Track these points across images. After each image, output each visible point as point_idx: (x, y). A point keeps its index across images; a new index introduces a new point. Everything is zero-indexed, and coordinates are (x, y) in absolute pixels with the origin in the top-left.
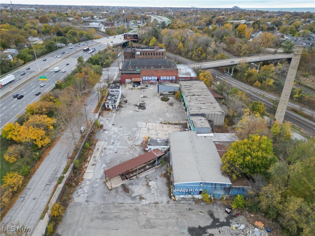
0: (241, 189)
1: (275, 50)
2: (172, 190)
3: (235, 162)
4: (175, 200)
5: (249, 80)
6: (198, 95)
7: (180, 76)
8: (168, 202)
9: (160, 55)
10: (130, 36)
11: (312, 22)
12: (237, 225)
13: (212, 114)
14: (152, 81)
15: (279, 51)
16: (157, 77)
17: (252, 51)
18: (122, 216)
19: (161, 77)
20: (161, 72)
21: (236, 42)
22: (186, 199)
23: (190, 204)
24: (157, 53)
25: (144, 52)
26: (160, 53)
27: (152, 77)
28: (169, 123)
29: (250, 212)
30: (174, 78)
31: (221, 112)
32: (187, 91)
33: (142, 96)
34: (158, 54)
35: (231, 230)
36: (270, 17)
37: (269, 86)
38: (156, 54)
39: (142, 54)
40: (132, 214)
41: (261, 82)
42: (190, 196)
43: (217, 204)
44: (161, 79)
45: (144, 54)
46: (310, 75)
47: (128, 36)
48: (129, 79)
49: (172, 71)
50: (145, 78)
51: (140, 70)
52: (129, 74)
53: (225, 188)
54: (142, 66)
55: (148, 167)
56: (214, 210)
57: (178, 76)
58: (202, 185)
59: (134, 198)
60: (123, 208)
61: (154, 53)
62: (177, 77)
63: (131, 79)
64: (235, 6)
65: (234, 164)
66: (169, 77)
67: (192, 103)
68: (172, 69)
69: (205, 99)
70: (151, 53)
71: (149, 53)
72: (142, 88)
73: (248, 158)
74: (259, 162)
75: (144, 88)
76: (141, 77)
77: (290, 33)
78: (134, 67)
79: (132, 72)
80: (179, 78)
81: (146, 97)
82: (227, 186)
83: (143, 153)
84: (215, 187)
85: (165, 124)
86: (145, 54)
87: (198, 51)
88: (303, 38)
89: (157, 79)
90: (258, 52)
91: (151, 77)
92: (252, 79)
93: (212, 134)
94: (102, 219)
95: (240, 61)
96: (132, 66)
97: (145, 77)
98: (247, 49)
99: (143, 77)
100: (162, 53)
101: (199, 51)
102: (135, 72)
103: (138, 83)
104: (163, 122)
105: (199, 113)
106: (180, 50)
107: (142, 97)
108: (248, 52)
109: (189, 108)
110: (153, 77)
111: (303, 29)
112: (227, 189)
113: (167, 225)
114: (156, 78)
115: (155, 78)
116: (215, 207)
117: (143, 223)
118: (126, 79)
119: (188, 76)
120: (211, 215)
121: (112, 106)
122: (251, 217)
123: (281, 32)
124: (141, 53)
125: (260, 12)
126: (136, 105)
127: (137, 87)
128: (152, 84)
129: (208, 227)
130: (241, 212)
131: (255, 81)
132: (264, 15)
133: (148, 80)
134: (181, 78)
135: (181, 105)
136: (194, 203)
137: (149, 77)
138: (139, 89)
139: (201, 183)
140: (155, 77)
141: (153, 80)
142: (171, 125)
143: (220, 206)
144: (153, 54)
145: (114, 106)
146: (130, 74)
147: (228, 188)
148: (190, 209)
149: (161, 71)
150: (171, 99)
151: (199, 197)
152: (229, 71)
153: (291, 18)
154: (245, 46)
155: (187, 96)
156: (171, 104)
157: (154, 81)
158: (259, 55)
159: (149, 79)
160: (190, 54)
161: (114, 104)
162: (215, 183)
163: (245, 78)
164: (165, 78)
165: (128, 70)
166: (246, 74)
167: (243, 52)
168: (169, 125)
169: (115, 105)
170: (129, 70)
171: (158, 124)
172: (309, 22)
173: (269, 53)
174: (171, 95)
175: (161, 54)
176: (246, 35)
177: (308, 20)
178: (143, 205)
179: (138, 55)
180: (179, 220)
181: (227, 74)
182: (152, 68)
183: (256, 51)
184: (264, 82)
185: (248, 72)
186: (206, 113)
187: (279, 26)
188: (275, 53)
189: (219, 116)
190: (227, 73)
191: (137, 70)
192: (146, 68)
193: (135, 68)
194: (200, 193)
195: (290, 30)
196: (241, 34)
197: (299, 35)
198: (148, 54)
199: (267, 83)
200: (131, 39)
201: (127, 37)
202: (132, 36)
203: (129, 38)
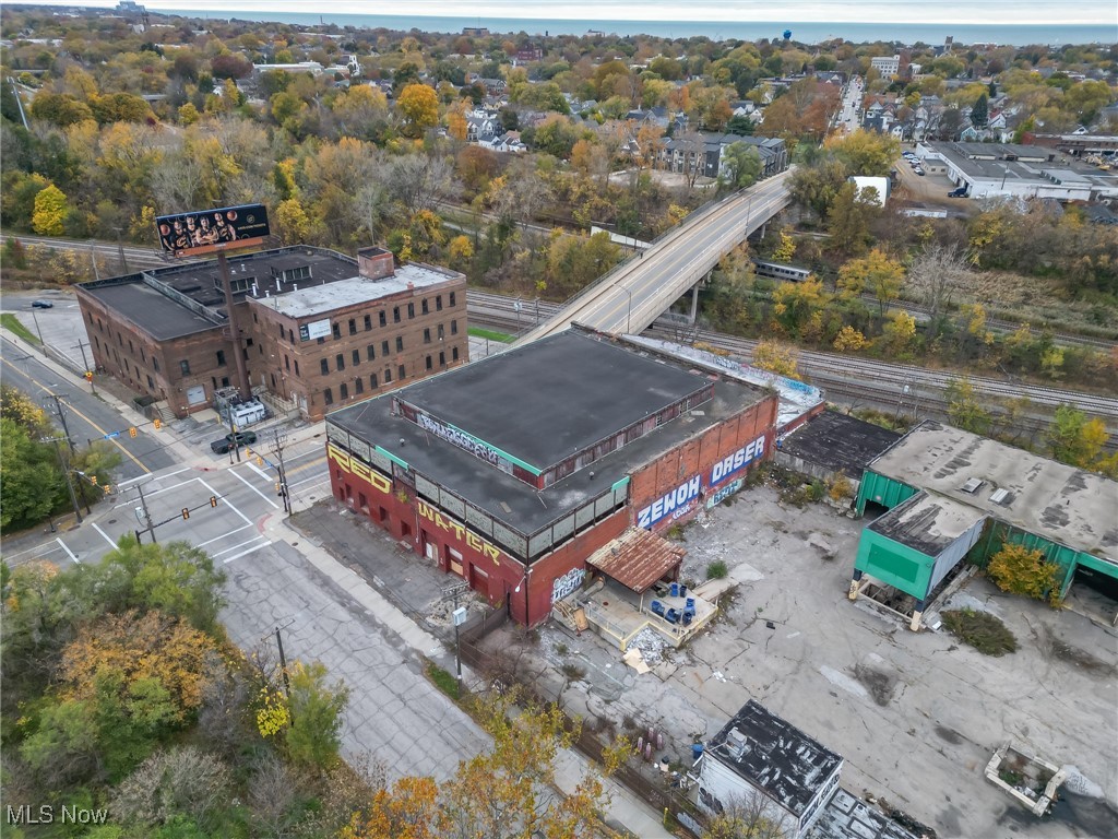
9: (439, 306)
10: (213, 223)
16: (698, 478)
19: (716, 468)
20: (718, 440)
24: (425, 304)
26: (439, 299)
27: (681, 488)
30: (761, 444)
34: (432, 305)
38: (418, 309)
39: (344, 328)
44: (714, 479)
45: (353, 329)
47: (198, 224)
48: (572, 571)
49: (755, 413)
50: (650, 514)
51: (626, 479)
54: (602, 445)
57: (775, 429)
62: (770, 434)
63: (584, 565)
66: (742, 452)
68: (756, 401)
71: (382, 315)
76: (632, 518)
78: (564, 468)
79: (587, 515)
80: (776, 434)
86: (360, 325)
89: (697, 492)
91: (674, 492)
92: (817, 321)
97: (648, 510)
99: (641, 515)
100: (452, 296)
102: (602, 506)
110: (684, 488)
114: (695, 486)
115: (691, 488)
118: (557, 582)
124: (335, 327)
131: (837, 331)
133: (662, 520)
134: (780, 431)
140: (692, 481)
141: (680, 505)
146: (579, 530)
149: (716, 435)
159: (665, 512)
164: (728, 464)
165: (566, 516)
170: (573, 510)
175: (446, 301)
176: (451, 126)
179: (321, 340)
192: (620, 443)
196: (425, 123)
200: (222, 240)
201: (187, 234)
202: (227, 221)
203: (209, 237)
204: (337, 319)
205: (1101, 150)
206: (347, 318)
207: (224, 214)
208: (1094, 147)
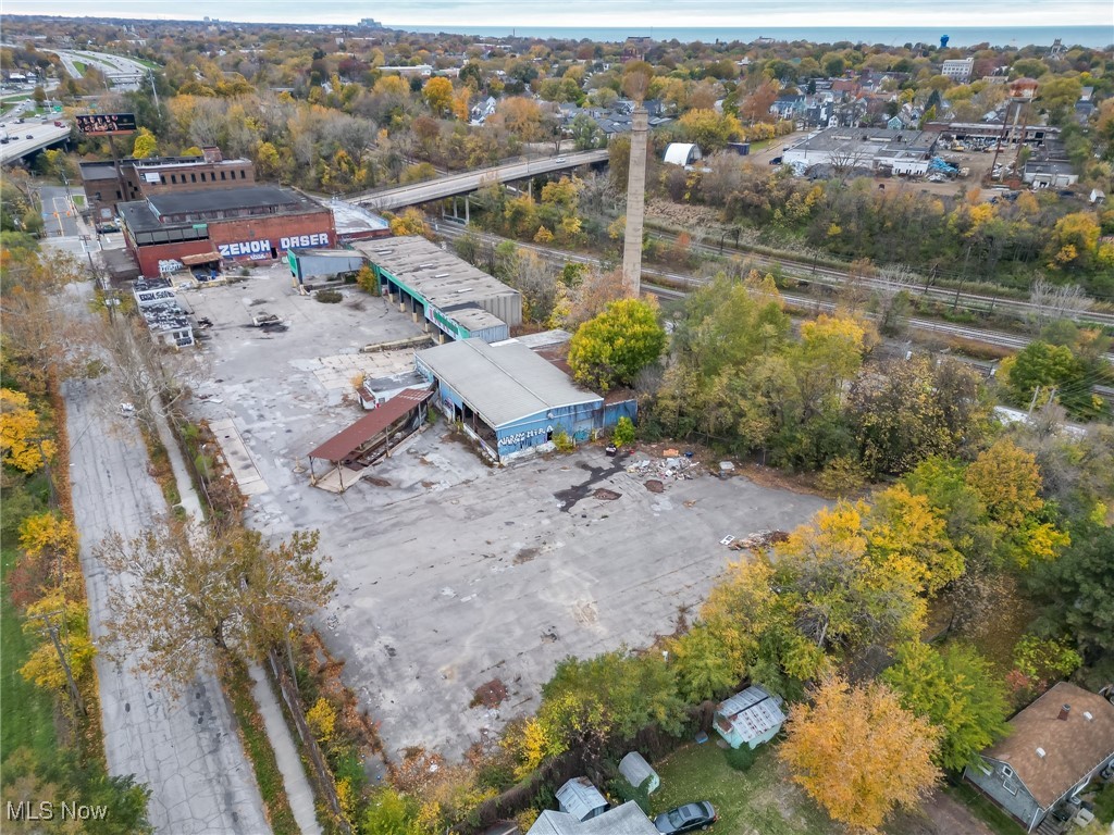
0: (621, 408)
1: (552, 146)
2: (484, 454)
3: (599, 357)
4: (501, 467)
5: (519, 229)
6: (431, 268)
7: (341, 231)
8: (490, 474)
9: (234, 178)
10: (104, 120)
11: (607, 67)
12: (636, 465)
13: (492, 300)
14: (254, 257)
15: (563, 147)
16: (267, 242)
17: (496, 151)
18: (406, 520)
19: (283, 240)
20: (281, 224)
21: (442, 130)
22: (523, 458)
23: (535, 463)
24: (223, 174)
25: (174, 173)
26: (233, 173)
27: (253, 243)
28: (384, 348)
29: (649, 442)
30: (324, 238)
31: (509, 292)
32: (394, 263)
33: (248, 301)
34: (227, 175)
35: (630, 475)
36: (492, 55)
37: (572, 236)
38: (219, 176)
39: (169, 179)
40: (426, 511)
41: (552, 229)
42: (530, 450)
43: (585, 450)
44: (284, 246)
45: (174, 181)
46: (652, 197)
47: (96, 120)
48: (172, 261)
49: (313, 218)
50: (229, 250)
51: (205, 225)
52: (167, 242)
53: (593, 412)
54: (205, 212)
55: (399, 435)
56: (587, 459)
57: (335, 232)
58: (550, 415)
59: (411, 489)
60: (398, 510)
61: (213, 175)
62: (332, 235)
63: (180, 260)
64: (365, 18)
65: (597, 361)
66: (307, 237)
67: (429, 286)
68: (313, 211)
69: (454, 274)
70: (203, 175)
71: (193, 176)
72: (231, 282)
73: (620, 342)
74: (641, 344)
75: (238, 280)
76: (214, 247)
77: (569, 100)
78: (177, 218)
79: (177, 235)
80: (340, 236)
81: (265, 302)
82: (597, 407)
83: (361, 415)
84: (576, 415)
85: (374, 351)
86: (179, 179)
87: (339, 164)
88: (606, 111)
89: (268, 249)
90: (514, 154)
91: (247, 244)
92: (527, 222)
93: (514, 340)
94: (364, 537)
95: (482, 179)
96: (172, 216)
97: (226, 247)
98: (480, 147)
99: (220, 247)
100: (243, 172)
101: (343, 163)
102: (188, 234)
103: (212, 268)
104: (366, 348)
105: (460, 303)
106: (270, 166)
107: (251, 303)
108: (486, 155)
109: (429, 298)
110: (256, 243)
111: (597, 87)
112: (597, 414)
113: (512, 503)
114: (266, 246)
115: (263, 246)
116: (584, 454)
117: (462, 514)
118: (161, 262)
119: (366, 229)
120: (585, 467)
121: (176, 335)
122: (653, 449)
123: (544, 97)
124: (163, 178)
125: (456, 39)
126: (252, 326)
127: (213, 278)
128: (256, 265)
129: (589, 483)
130: (634, 448)
131: (537, 230)
132: (471, 48)
133: (241, 256)
134: (345, 235)
135: (388, 304)
136: (542, 461)
137: (241, 244)
138: (222, 284)
139: (549, 412)
140: (262, 242)
141: (256, 253)
142: (391, 352)
143: (592, 450)
144: (208, 177)
145: (181, 337)
146: (173, 241)
147: (598, 411)
148: (540, 471)
149: (277, 221)
150: (348, 294)
151: (549, 446)
152: (456, 211)
153: (552, 57)
154: (472, 140)
155: (401, 274)
156: (357, 307)
157: (262, 256)
158: (516, 161)
159: (243, 252)
160: (313, 173)
161: (183, 329)
162: (575, 406)
163: (507, 225)
164: (295, 241)
165: (161, 230)
166: (508, 214)
167: (472, 156)
168: (386, 352)
169: (185, 334)
170: (167, 230)
171: (355, 357)
172: (599, 67)
173: (540, 154)
174: (340, 284)
175: (238, 174)
176: (455, 109)
177: (594, 62)
178: (441, 493)
179: (154, 183)
180: (531, 490)
181: (452, 222)
182: (243, 214)
183: (508, 151)
184: (558, 227)
185: (513, 206)
186: (476, 300)
187: (533, 81)
188: (556, 152)
189: (509, 301)
190: (450, 219)
191: (195, 226)
192: (220, 216)
193: (185, 220)
194: (549, 436)
195: (567, 91)
196: (440, 107)
197: (592, 102)
198: (189, 178)
199: (568, 229)
200: (109, 129)
201: (90, 124)
202: (112, 120)
203: (102, 127)
204: (164, 174)
205: (985, 136)
206: (170, 174)
207: (110, 117)
208: (979, 133)
